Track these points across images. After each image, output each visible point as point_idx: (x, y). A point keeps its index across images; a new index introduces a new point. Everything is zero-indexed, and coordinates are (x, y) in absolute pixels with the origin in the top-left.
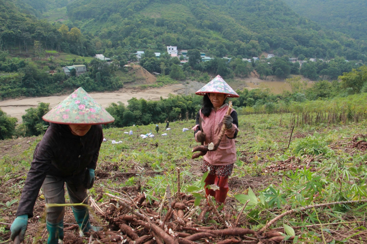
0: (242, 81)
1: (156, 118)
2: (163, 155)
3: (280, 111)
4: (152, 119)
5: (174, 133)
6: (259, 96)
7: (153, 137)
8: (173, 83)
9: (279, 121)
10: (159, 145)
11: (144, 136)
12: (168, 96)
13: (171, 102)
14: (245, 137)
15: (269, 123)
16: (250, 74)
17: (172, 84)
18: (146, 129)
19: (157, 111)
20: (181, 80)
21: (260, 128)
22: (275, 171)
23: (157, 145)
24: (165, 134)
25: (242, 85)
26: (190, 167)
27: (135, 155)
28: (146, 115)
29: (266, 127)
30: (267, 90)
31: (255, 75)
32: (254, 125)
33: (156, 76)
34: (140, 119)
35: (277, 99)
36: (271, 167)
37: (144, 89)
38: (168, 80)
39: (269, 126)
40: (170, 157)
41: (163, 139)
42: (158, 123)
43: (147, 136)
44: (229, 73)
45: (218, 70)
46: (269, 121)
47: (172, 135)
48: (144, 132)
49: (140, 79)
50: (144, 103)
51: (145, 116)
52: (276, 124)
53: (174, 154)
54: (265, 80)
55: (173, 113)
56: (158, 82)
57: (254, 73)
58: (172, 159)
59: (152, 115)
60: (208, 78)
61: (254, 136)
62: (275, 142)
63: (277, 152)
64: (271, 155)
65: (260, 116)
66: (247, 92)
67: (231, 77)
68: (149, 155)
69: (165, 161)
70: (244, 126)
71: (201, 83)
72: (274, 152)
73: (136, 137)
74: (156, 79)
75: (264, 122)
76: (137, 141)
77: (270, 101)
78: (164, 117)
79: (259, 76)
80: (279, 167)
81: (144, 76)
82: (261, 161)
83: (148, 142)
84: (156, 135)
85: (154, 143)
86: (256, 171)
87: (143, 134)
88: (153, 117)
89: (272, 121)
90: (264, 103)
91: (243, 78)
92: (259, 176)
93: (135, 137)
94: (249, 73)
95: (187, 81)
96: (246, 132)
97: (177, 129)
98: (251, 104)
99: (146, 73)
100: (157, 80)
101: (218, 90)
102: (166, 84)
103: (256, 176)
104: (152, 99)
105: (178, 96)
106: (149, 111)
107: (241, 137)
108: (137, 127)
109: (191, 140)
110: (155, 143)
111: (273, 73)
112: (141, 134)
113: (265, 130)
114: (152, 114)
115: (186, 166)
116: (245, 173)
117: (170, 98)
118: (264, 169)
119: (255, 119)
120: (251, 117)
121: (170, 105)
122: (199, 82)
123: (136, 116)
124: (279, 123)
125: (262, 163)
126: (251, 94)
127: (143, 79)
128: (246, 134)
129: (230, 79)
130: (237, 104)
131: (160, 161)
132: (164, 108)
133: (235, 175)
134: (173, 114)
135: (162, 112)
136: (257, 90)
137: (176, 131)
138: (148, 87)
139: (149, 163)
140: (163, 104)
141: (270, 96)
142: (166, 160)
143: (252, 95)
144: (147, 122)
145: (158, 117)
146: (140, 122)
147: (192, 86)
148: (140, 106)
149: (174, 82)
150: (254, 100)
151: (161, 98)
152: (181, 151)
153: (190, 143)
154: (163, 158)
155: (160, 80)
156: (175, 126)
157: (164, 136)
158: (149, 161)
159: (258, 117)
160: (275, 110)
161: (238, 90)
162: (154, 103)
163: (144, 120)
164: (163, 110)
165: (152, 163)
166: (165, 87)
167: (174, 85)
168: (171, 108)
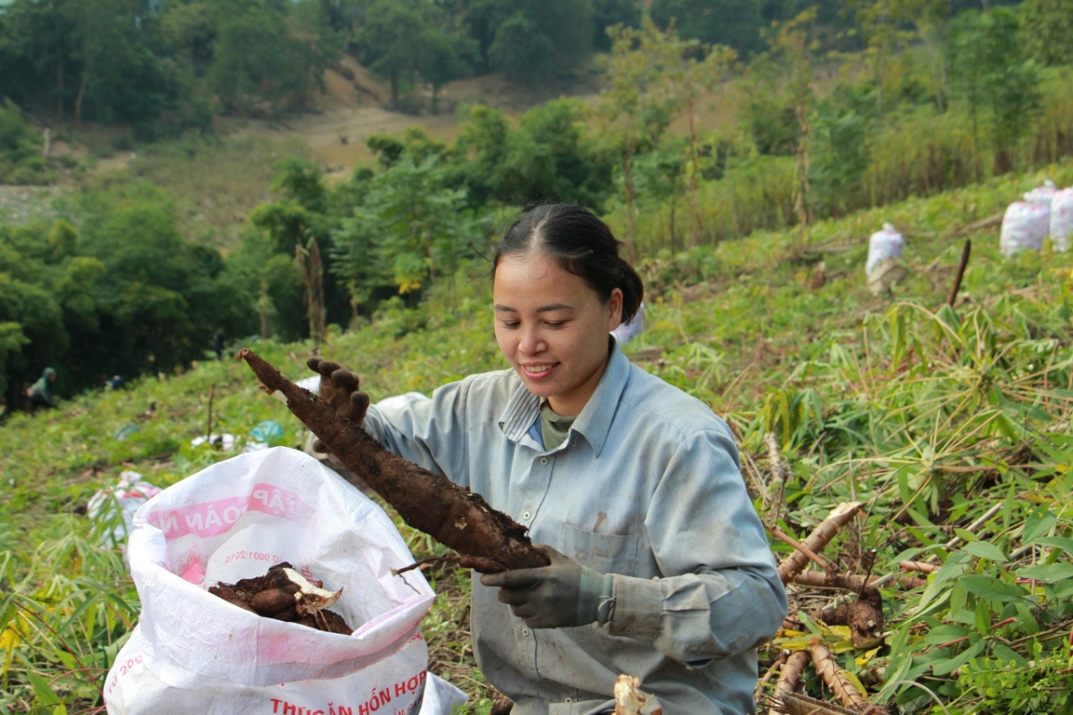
16: (324, 89)
31: (359, 88)
44: (173, 95)
45: (86, 77)
54: (435, 111)
57: (349, 76)
60: (26, 144)
67: (193, 124)
79: (384, 91)
91: (277, 119)
94: (312, 78)
111: (478, 58)
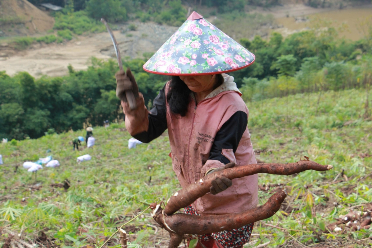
0: (265, 14)
1: (62, 118)
2: (82, 207)
3: (365, 82)
4: (49, 121)
5: (107, 152)
6: (308, 49)
7: (56, 167)
8: (97, 30)
9: (363, 106)
10: (72, 184)
11: (32, 166)
12: (87, 64)
13: (97, 78)
14: (281, 151)
15: (337, 113)
17: (93, 32)
18: (36, 149)
19: (63, 102)
20: (117, 22)
21: (314, 127)
22: (358, 227)
23: (66, 186)
24: (86, 157)
25: (265, 24)
26: (152, 231)
27: (12, 215)
28: (34, 114)
29: (331, 124)
30: (331, 31)
32: (301, 121)
33: (52, 13)
34: (18, 125)
35: (354, 53)
36: (349, 219)
37: (25, 49)
38: (83, 23)
39: (338, 121)
40: (100, 211)
41: (82, 170)
42: (67, 131)
43: (41, 164)
46: (337, 107)
47: (104, 159)
48: (31, 156)
49: (11, 23)
50: (27, 81)
51: (32, 117)
52: (355, 115)
53: (111, 203)
55: (104, 104)
56: (58, 29)
58: (106, 216)
59: (49, 113)
60: (181, 13)
61: (302, 148)
62: (355, 159)
63: (362, 181)
64: (348, 190)
65: (315, 97)
66: (278, 41)
68: (48, 210)
69: (88, 221)
70: (276, 124)
71: (165, 26)
72: (354, 181)
73: (12, 170)
74: (52, 22)
75: (324, 112)
76: (16, 178)
77: (337, 59)
78: (82, 115)
80: (368, 218)
81: (20, 15)
82: (322, 205)
83: (43, 179)
84: (63, 160)
85: (60, 181)
86: (312, 229)
87: (29, 160)
88: (52, 116)
89: (346, 107)
90: (322, 65)
91: (267, 7)
92: (320, 241)
93: (9, 171)
95: (131, 23)
96: (281, 139)
97: (114, 142)
98: (289, 69)
99: (26, 7)
100: (56, 23)
101: (180, 66)
102: (79, 35)
103: (312, 242)
104: (48, 72)
105: (111, 63)
106: (41, 104)
107: (271, 152)
108: (14, 144)
109: (150, 166)
110: (62, 180)
112: (25, 161)
113: (328, 130)
114: (49, 109)
115: (142, 228)
116: (286, 234)
117: (93, 68)
118: (331, 225)
119: (301, 107)
120: (293, 102)
121: (95, 86)
122: (160, 24)
123: (8, 117)
124: (363, 111)
125: (325, 210)
126: (290, 45)
127: (19, 23)
128: (281, 144)
129: (236, 13)
130: (255, 73)
131: (76, 224)
132: (78, 93)
133: (262, 243)
134: (105, 106)
135: (74, 104)
136: (303, 33)
137: (113, 148)
138: (34, 43)
139: (47, 229)
140: (76, 84)
141: (338, 46)
142: (91, 221)
143: (291, 47)
144: (38, 130)
145: (66, 116)
146: (20, 132)
147: (144, 36)
148: (18, 91)
149: (98, 27)
150: (295, 59)
151: (70, 68)
152: (127, 193)
153: (147, 174)
154: (84, 215)
155: (64, 24)
156: (109, 135)
157: (84, 161)
158: (47, 225)
159: (309, 101)
160: (352, 80)
161: (258, 38)
162: (53, 81)
163: (32, 126)
164: (78, 98)
165: (55, 229)
166: (78, 40)
167: (99, 36)
168: (97, 93)
